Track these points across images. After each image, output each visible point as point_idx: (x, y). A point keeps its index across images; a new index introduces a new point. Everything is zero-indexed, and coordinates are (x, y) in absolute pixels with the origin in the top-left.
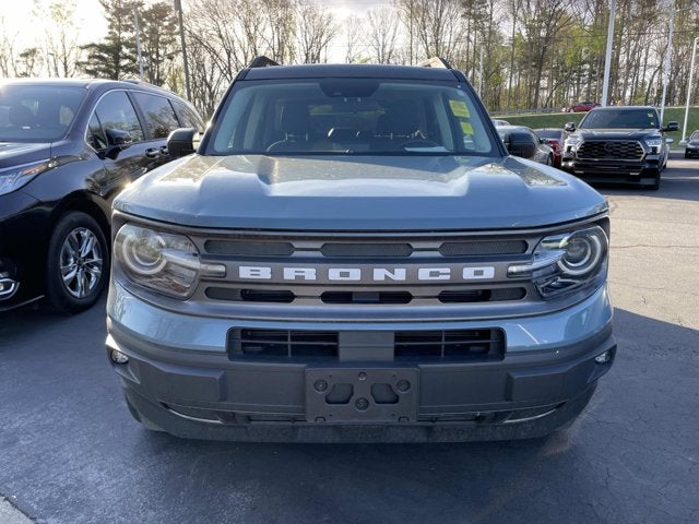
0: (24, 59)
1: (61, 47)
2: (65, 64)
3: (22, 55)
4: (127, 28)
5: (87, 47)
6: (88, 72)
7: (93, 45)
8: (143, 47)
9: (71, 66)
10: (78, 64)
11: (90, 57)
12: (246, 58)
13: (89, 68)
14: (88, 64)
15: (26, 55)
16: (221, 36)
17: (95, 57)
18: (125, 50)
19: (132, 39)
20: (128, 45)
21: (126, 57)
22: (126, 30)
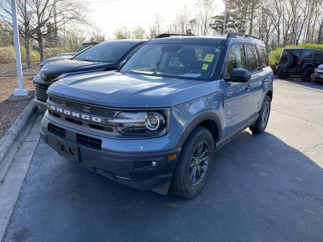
0: (190, 24)
1: (205, 18)
2: (205, 25)
3: (189, 22)
4: (234, 8)
5: (215, 17)
6: (214, 28)
7: (218, 16)
8: (239, 16)
9: (208, 25)
10: (210, 25)
11: (215, 22)
12: (289, 18)
13: (215, 26)
14: (214, 24)
15: (191, 22)
16: (277, 8)
17: (217, 21)
18: (231, 18)
19: (234, 12)
20: (232, 15)
21: (231, 21)
22: (232, 9)
